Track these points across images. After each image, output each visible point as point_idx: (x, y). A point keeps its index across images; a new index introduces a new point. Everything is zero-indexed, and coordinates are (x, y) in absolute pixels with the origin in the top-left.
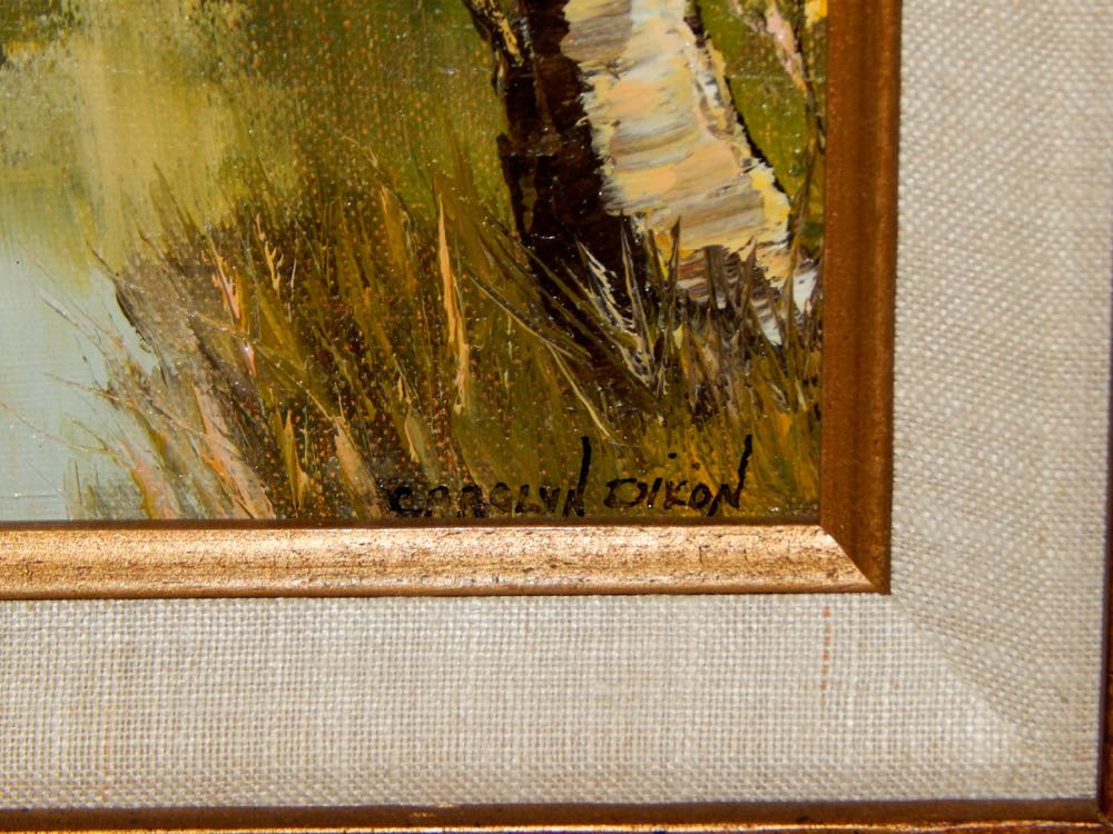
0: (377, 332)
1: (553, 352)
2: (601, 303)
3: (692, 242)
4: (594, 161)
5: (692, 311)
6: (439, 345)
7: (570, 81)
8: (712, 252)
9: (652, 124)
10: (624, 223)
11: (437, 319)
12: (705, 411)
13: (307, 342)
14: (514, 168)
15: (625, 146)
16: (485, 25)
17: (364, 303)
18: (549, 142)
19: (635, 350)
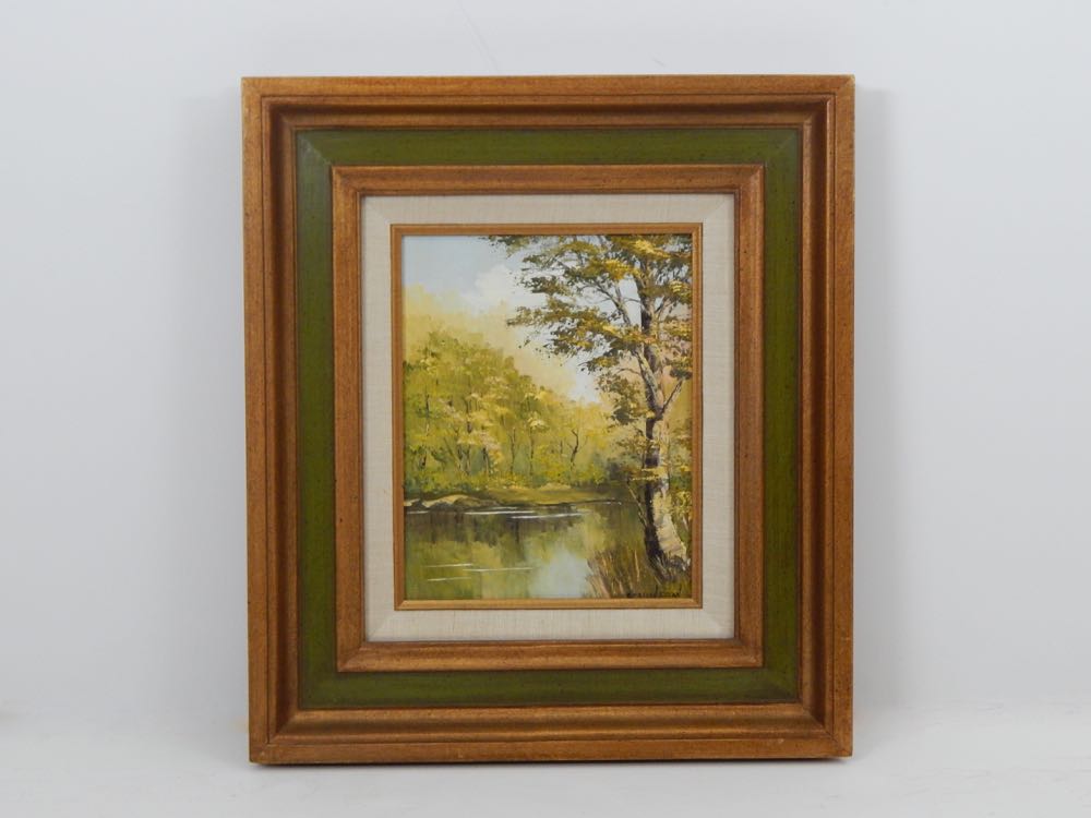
0: (626, 569)
1: (652, 572)
2: (659, 564)
3: (672, 555)
4: (657, 542)
5: (673, 566)
6: (636, 572)
7: (654, 530)
8: (676, 556)
9: (666, 536)
10: (662, 551)
11: (635, 567)
12: (674, 581)
13: (616, 570)
14: (646, 542)
15: (663, 539)
16: (642, 521)
17: (624, 564)
18: (651, 539)
19: (664, 571)
